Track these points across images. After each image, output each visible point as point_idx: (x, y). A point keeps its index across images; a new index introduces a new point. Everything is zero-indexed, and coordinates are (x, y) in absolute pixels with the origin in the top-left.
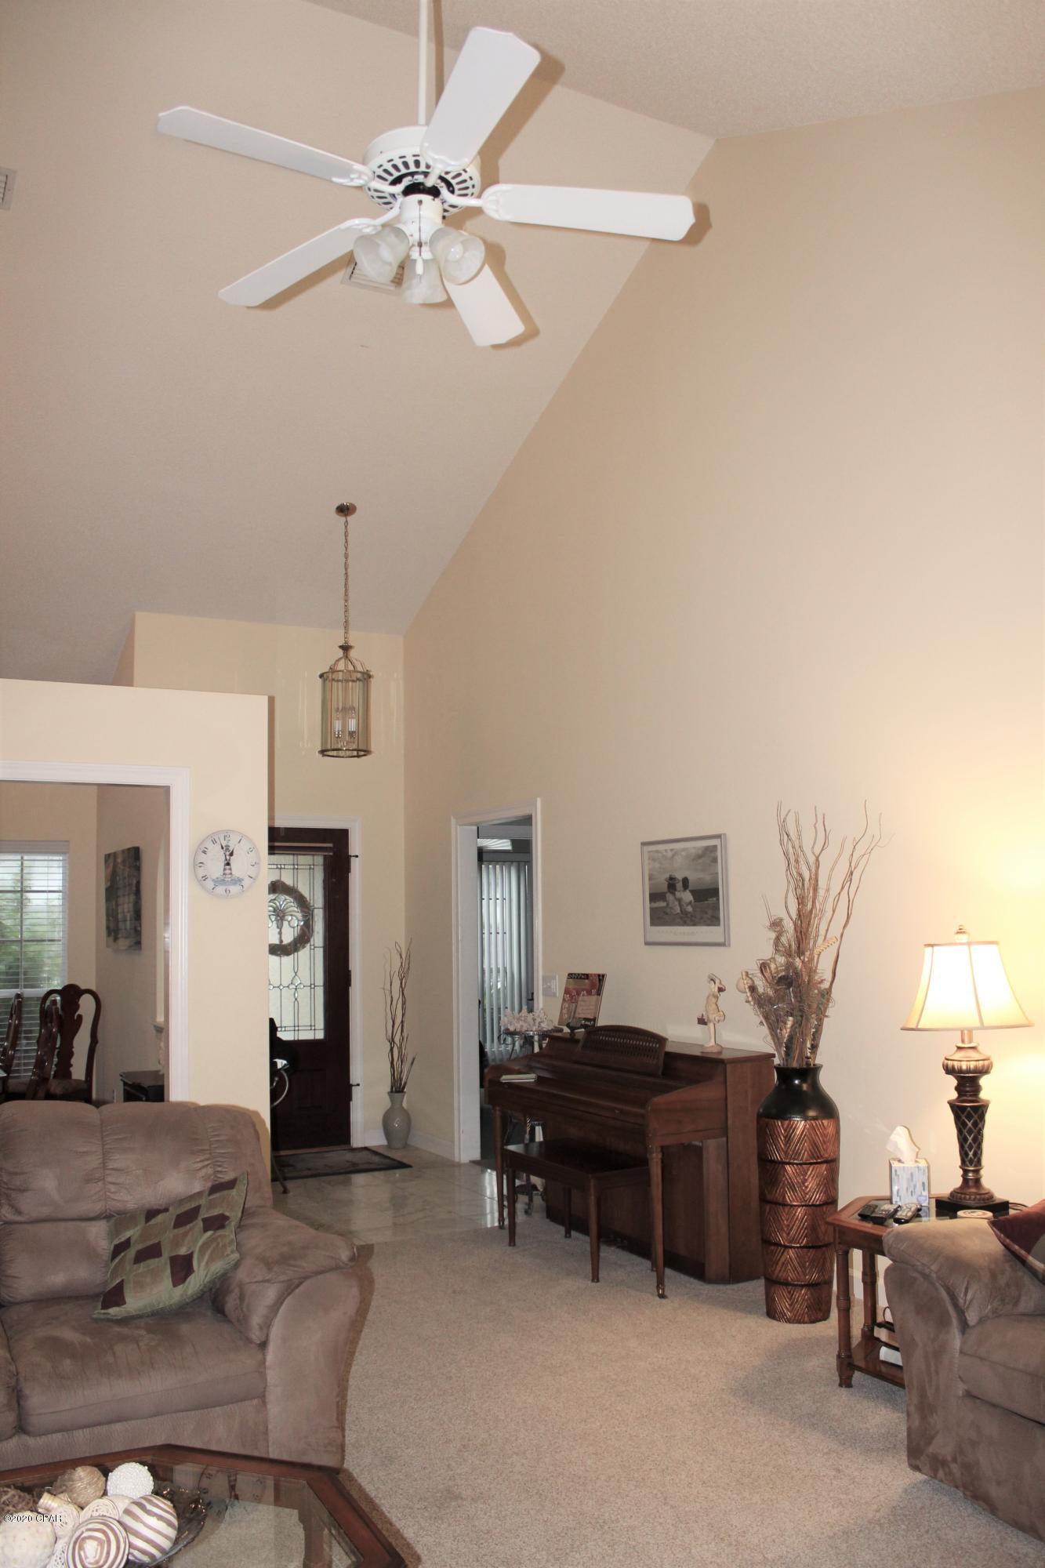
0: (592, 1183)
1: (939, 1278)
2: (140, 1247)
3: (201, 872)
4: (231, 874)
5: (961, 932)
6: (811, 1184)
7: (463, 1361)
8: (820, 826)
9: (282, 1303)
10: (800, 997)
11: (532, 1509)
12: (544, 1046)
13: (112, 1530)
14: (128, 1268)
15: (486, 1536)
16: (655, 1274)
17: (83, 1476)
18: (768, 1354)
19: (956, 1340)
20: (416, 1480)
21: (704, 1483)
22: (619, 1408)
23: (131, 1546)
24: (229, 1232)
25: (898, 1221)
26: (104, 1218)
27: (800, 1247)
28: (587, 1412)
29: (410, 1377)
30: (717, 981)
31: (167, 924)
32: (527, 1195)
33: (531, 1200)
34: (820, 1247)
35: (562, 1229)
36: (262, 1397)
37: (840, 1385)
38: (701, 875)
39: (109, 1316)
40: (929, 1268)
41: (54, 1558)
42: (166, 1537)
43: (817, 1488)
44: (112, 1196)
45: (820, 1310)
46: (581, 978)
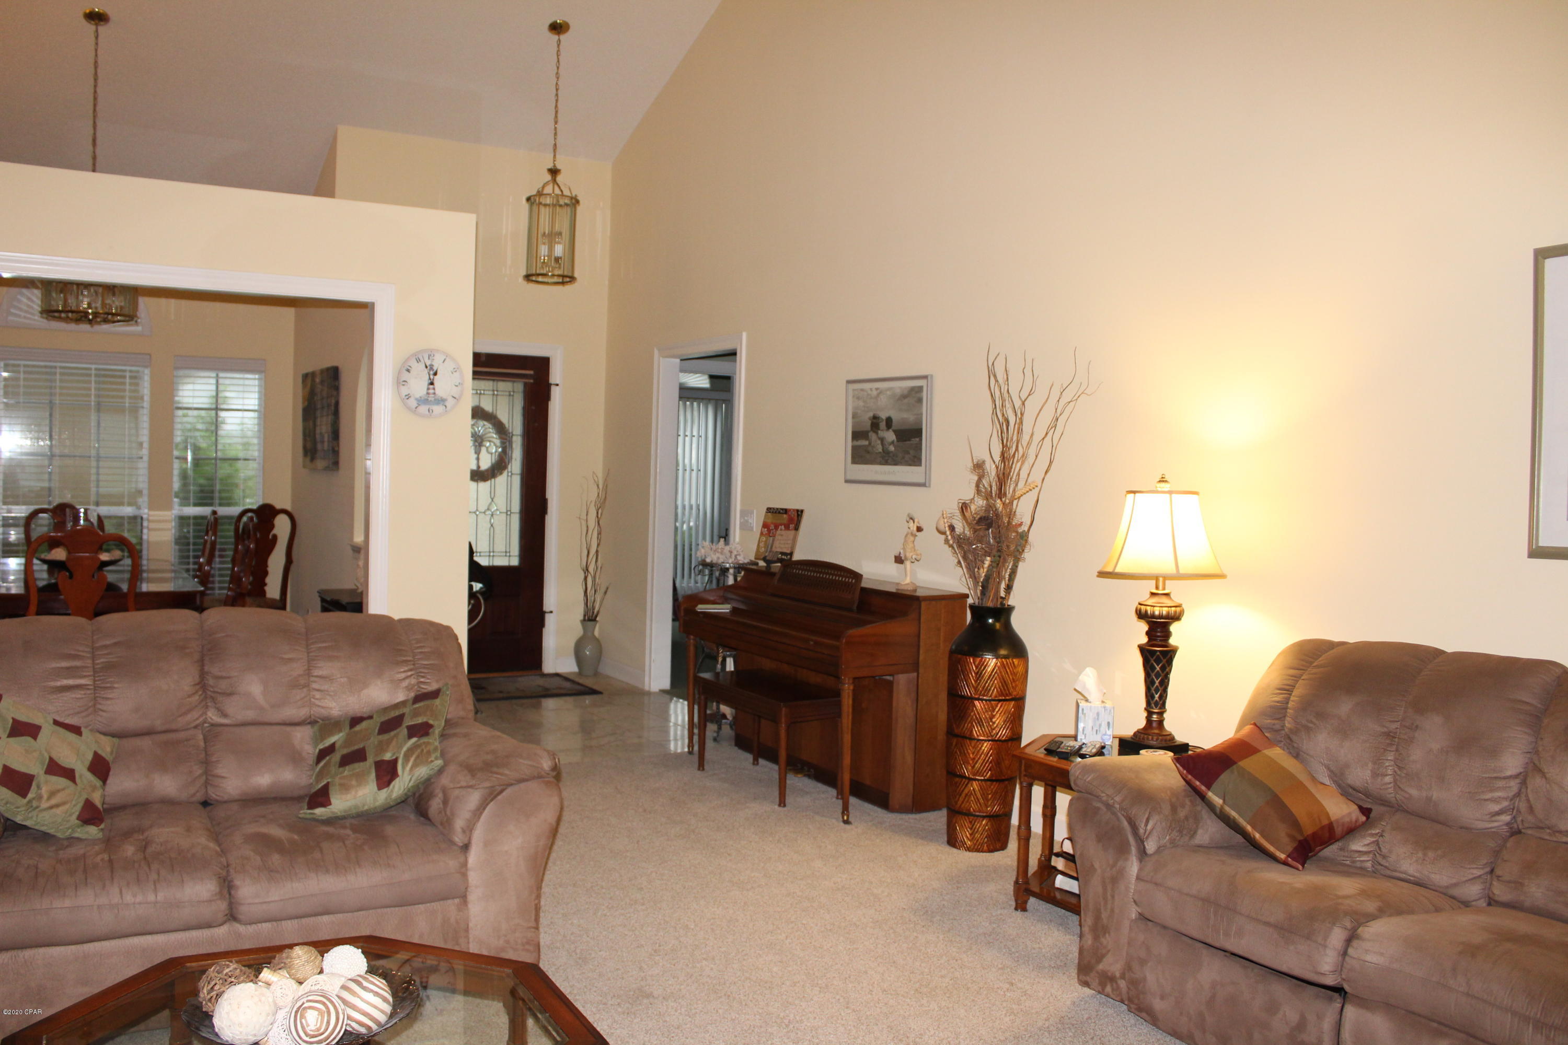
0: (784, 711)
1: (1122, 809)
2: (345, 751)
3: (404, 391)
4: (434, 394)
5: (1163, 481)
6: (998, 720)
7: (654, 874)
8: (1028, 371)
9: (484, 809)
10: (999, 539)
11: (720, 1008)
12: (739, 579)
13: (332, 1002)
14: (333, 772)
15: (676, 1031)
16: (840, 802)
17: (300, 954)
18: (948, 878)
19: (1133, 867)
20: (609, 979)
21: (885, 990)
22: (804, 922)
23: (349, 1018)
24: (433, 740)
25: (1083, 756)
26: (309, 723)
27: (984, 780)
28: (773, 924)
29: (602, 888)
30: (916, 521)
31: (368, 445)
32: (717, 723)
33: (720, 728)
34: (1003, 781)
35: (750, 757)
36: (464, 897)
37: (1016, 909)
38: (905, 415)
39: (314, 816)
40: (1113, 799)
41: (276, 1025)
42: (382, 1012)
43: (991, 998)
44: (317, 702)
45: (999, 840)
46: (779, 513)
